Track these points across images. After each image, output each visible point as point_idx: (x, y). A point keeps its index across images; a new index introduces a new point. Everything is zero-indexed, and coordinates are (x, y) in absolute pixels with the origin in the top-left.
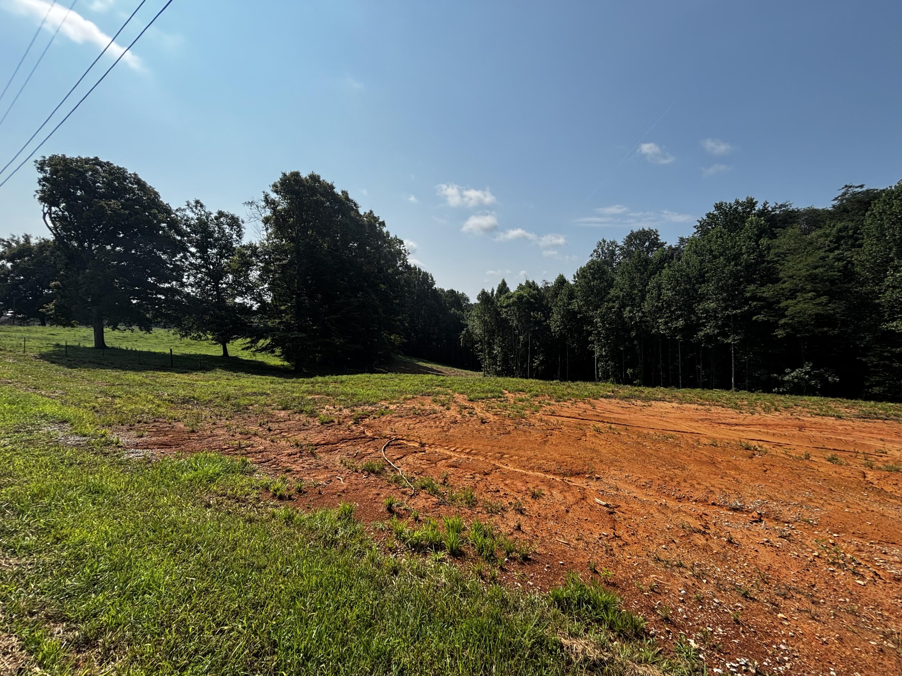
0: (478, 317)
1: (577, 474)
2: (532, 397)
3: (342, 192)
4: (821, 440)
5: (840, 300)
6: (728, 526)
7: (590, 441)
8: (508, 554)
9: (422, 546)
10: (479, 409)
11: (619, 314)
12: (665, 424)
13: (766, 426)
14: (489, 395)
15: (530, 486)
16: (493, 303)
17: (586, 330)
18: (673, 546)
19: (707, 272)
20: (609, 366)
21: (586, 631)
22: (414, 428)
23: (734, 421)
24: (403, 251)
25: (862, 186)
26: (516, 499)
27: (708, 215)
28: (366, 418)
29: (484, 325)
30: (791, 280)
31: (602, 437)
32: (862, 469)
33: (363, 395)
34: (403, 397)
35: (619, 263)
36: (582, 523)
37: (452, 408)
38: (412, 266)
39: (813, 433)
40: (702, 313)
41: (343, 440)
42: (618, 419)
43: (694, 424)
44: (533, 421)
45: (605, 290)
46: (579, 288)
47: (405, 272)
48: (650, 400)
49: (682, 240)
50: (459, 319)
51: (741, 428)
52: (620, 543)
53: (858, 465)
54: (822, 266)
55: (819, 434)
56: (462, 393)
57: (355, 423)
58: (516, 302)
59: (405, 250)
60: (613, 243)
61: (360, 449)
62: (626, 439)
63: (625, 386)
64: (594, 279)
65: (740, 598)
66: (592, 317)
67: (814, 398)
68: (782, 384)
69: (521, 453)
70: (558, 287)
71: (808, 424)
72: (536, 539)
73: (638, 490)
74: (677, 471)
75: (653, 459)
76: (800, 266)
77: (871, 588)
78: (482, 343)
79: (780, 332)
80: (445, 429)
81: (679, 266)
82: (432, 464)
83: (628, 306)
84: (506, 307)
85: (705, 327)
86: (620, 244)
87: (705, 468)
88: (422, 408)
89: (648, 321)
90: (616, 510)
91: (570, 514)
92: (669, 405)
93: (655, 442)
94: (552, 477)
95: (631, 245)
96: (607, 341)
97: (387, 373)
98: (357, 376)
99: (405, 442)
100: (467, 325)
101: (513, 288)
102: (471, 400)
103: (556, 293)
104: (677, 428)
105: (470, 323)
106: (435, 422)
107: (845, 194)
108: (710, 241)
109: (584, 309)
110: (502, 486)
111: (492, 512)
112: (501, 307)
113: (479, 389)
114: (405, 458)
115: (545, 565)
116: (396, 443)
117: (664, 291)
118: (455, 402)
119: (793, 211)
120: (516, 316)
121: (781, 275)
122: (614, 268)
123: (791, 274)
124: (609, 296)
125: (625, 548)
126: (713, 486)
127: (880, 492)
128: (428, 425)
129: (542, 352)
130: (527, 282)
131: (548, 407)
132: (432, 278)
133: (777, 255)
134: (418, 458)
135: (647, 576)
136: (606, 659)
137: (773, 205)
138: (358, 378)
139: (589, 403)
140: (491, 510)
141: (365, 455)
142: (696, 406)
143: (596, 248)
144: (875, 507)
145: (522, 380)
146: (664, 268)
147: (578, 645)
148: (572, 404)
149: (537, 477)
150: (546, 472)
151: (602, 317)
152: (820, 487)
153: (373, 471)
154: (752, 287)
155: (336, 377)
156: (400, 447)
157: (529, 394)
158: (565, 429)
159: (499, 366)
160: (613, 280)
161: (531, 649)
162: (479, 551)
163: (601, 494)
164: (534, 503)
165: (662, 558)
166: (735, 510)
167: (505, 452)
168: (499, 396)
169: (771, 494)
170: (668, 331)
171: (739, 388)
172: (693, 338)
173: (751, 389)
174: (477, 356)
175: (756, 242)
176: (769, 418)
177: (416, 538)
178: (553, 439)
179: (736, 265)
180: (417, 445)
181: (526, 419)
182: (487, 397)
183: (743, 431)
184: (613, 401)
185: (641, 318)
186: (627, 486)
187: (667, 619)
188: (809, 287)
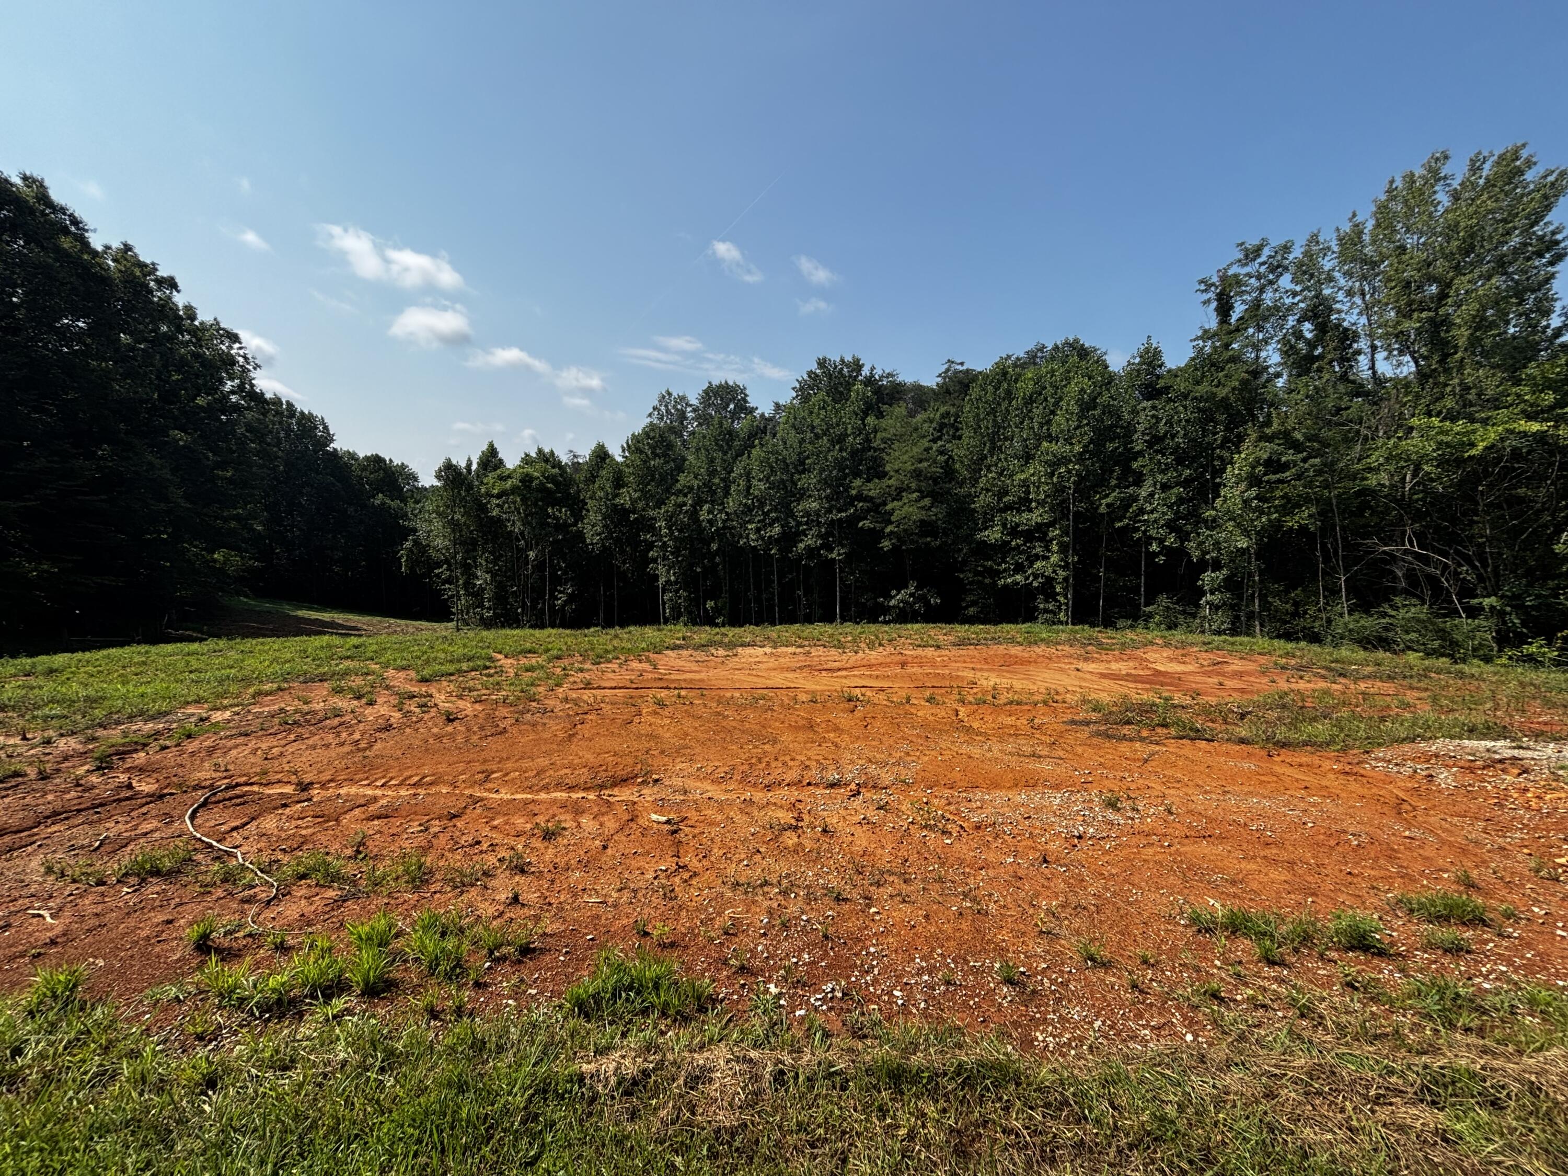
0: (439, 514)
1: (624, 781)
2: (550, 660)
3: (25, 178)
4: (921, 677)
5: (942, 503)
6: (824, 810)
7: (648, 721)
8: (491, 952)
9: (293, 1002)
10: (441, 697)
11: (694, 514)
12: (755, 679)
13: (870, 666)
14: (465, 666)
15: (540, 819)
16: (470, 487)
17: (645, 541)
18: (758, 858)
19: (808, 457)
20: (680, 598)
21: (624, 1035)
22: (282, 754)
23: (837, 665)
24: (241, 360)
25: (962, 364)
26: (512, 848)
27: (810, 373)
28: (136, 751)
29: (453, 531)
30: (897, 476)
31: (666, 712)
32: (955, 706)
33: (125, 697)
34: (251, 690)
35: (693, 433)
36: (627, 861)
37: (380, 700)
38: (268, 396)
39: (914, 670)
40: (802, 517)
41: (55, 816)
42: (691, 680)
43: (791, 675)
44: (550, 703)
45: (672, 475)
46: (631, 470)
47: (249, 408)
48: (735, 646)
49: (777, 406)
50: (397, 517)
51: (844, 673)
52: (686, 875)
53: (951, 702)
54: (927, 460)
55: (920, 670)
56: (404, 668)
57: (99, 768)
58: (518, 488)
59: (245, 357)
60: (682, 398)
61: (112, 828)
62: (700, 711)
63: (703, 628)
64: (655, 455)
65: (832, 904)
66: (655, 519)
67: (917, 626)
68: (886, 610)
69: (526, 764)
70: (597, 464)
71: (910, 659)
72: (547, 911)
73: (715, 787)
74: (766, 747)
75: (737, 734)
76: (905, 457)
77: (957, 845)
78: (449, 565)
79: (886, 543)
80: (363, 745)
81: (773, 445)
82: (328, 821)
83: (706, 502)
84: (498, 496)
85: (806, 536)
86: (694, 402)
87: (801, 736)
88: (305, 708)
89: (734, 528)
90: (681, 826)
91: (609, 851)
92: (760, 651)
93: (741, 708)
94: (581, 795)
95: (709, 405)
96: (677, 557)
97: (201, 640)
98: (105, 652)
99: (255, 788)
100: (415, 530)
101: (511, 460)
102: (424, 680)
103: (593, 475)
104: (770, 683)
105: (422, 527)
106: (338, 734)
107: (947, 370)
108: (811, 413)
109: (641, 505)
110: (486, 831)
111: (462, 884)
112: (489, 495)
113: (442, 656)
114: (255, 823)
115: (560, 951)
116: (230, 793)
117: (755, 482)
118: (388, 688)
119: (899, 384)
120: (519, 513)
121: (888, 468)
122: (685, 441)
123: (896, 467)
124: (678, 486)
125: (694, 882)
126: (809, 759)
127: (969, 730)
128: (319, 743)
129: (572, 579)
130: (540, 451)
131: (580, 675)
132: (326, 428)
133: (884, 441)
134: (290, 818)
135: (719, 914)
136: (651, 1066)
137: (880, 372)
138: (108, 657)
139: (648, 660)
140: (462, 882)
141: (130, 840)
142: (791, 650)
143: (656, 403)
144: (965, 749)
145: (531, 631)
146: (754, 447)
147: (608, 1065)
148: (620, 665)
149: (555, 801)
150: (571, 788)
151: (669, 519)
152: (918, 736)
153: (156, 872)
154: (858, 482)
155: (29, 661)
156: (242, 800)
157: (544, 657)
158: (607, 708)
159: (489, 608)
160: (684, 459)
161: (525, 1108)
162: (430, 967)
163: (660, 805)
164: (547, 848)
165: (742, 880)
166: (832, 785)
167: (495, 767)
168: (486, 666)
169: (871, 755)
170: (760, 542)
171: (844, 620)
172: (791, 552)
173: (856, 620)
174: (439, 593)
175: (863, 420)
176: (874, 655)
177: (274, 990)
178: (584, 730)
179: (841, 450)
180: (289, 789)
181: (538, 701)
182: (460, 671)
183: (845, 677)
184: (685, 653)
185: (724, 521)
186: (699, 784)
187: (742, 968)
188: (913, 486)
